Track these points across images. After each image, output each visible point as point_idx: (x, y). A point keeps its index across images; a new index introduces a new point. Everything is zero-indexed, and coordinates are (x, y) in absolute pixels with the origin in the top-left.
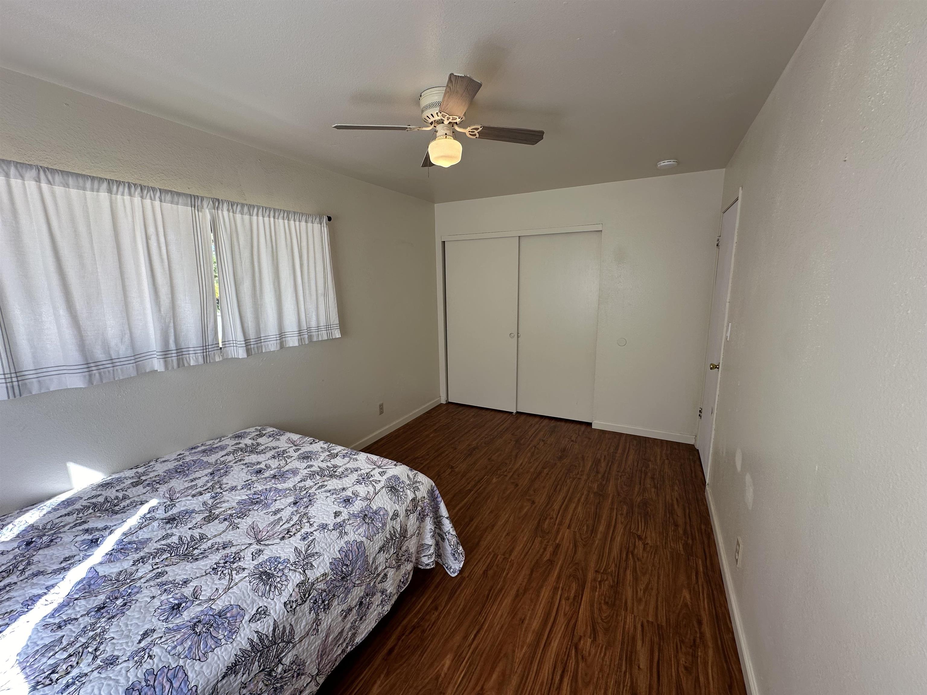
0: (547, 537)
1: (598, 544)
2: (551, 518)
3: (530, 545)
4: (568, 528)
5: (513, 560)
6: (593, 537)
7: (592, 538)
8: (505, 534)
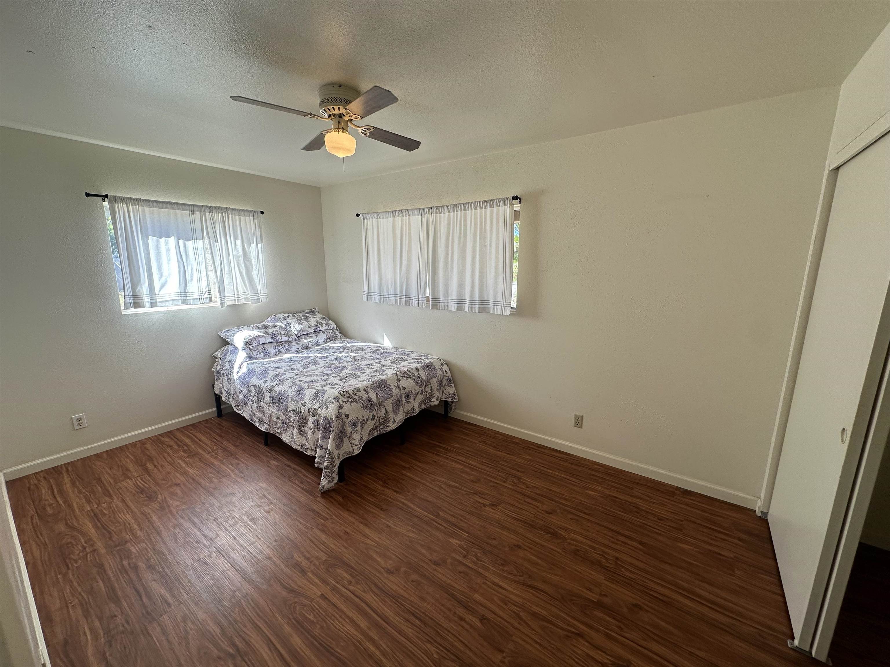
0: (322, 567)
1: (277, 619)
2: (350, 583)
3: (321, 548)
4: (322, 594)
5: (312, 530)
6: (290, 619)
7: (291, 617)
8: (348, 531)
